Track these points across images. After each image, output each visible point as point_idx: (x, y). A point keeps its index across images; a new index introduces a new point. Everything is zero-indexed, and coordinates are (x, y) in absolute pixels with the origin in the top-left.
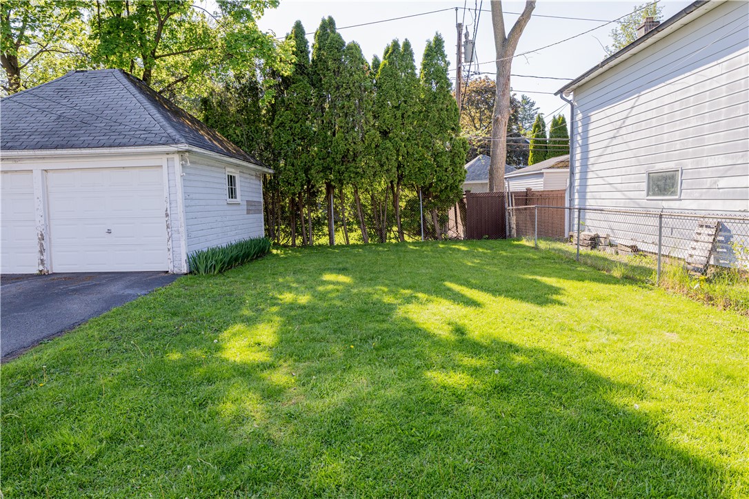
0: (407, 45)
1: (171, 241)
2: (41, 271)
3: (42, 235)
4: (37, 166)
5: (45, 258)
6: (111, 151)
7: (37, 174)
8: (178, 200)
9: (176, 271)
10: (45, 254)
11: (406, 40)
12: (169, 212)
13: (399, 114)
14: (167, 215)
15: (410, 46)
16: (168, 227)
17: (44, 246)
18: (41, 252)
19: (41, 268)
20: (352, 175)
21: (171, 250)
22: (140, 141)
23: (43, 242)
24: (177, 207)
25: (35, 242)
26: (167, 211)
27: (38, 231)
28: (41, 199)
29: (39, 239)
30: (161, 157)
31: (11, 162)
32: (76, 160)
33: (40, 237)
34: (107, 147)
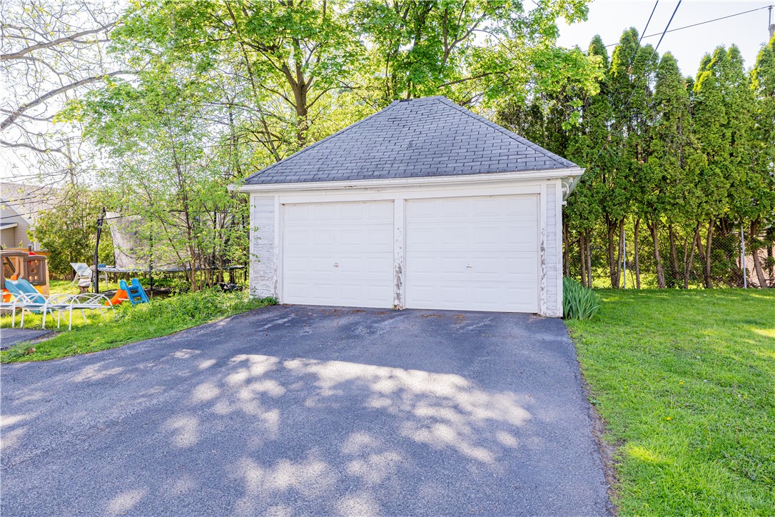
0: (735, 52)
1: (545, 279)
2: (395, 306)
3: (400, 268)
4: (399, 195)
5: (401, 292)
6: (491, 177)
7: (399, 204)
8: (557, 232)
9: (549, 314)
10: (401, 288)
11: (733, 45)
12: (545, 246)
13: (728, 133)
14: (543, 249)
15: (739, 52)
16: (543, 263)
17: (402, 279)
18: (398, 286)
19: (396, 302)
20: (668, 207)
21: (545, 290)
22: (521, 166)
23: (400, 275)
24: (556, 240)
25: (391, 274)
26: (543, 244)
27: (395, 264)
28: (401, 230)
29: (397, 272)
30: (539, 183)
31: (374, 192)
32: (442, 189)
33: (398, 269)
34: (484, 173)
